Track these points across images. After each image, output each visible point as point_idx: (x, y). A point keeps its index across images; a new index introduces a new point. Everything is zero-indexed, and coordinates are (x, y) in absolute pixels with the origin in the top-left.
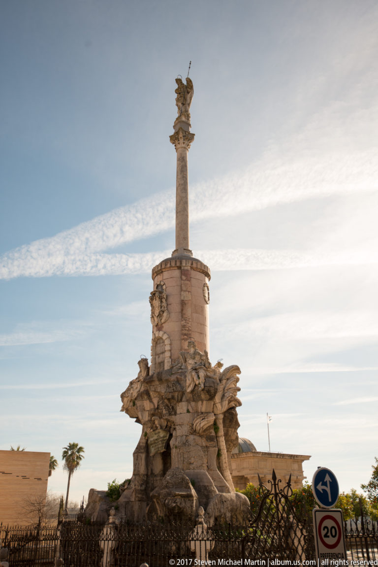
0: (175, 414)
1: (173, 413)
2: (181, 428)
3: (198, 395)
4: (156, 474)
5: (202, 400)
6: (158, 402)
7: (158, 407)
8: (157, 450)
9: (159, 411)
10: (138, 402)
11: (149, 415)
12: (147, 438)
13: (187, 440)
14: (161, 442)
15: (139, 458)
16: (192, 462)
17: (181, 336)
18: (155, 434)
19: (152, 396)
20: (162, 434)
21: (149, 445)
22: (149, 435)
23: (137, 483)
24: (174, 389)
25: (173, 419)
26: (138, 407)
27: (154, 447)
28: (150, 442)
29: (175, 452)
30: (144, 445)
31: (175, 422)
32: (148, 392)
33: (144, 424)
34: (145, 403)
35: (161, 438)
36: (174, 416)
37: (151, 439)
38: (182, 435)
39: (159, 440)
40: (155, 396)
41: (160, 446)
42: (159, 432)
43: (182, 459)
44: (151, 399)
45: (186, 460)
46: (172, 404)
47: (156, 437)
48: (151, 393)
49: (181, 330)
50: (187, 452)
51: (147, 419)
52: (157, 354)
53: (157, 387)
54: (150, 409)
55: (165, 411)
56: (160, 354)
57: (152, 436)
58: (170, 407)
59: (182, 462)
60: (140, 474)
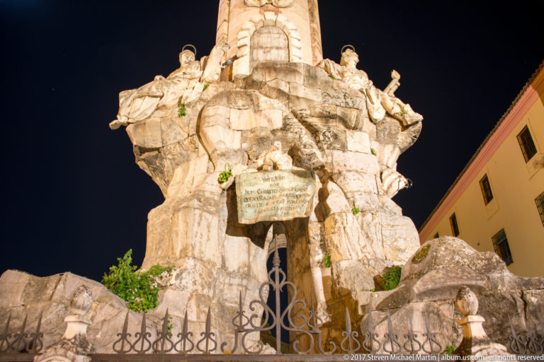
0: (344, 148)
1: (338, 146)
2: (361, 178)
3: (390, 133)
4: (231, 270)
5: (395, 144)
6: (285, 118)
7: (286, 127)
8: (269, 213)
9: (290, 135)
10: (216, 107)
11: (244, 140)
12: (226, 184)
13: (383, 204)
14: (285, 198)
15: (204, 223)
16: (402, 247)
17: (312, 43)
18: (265, 180)
19: (263, 106)
20: (290, 182)
21: (238, 200)
22: (243, 178)
23: (198, 278)
24: (347, 102)
25: (336, 158)
26: (209, 117)
27: (254, 206)
28: (244, 192)
29: (352, 222)
30: (216, 198)
31: (342, 164)
32: (250, 95)
33: (223, 155)
34: (234, 114)
35: (283, 190)
36: (340, 152)
37: (249, 189)
38: (368, 190)
39: (277, 194)
40: (276, 105)
41: (281, 205)
42: (281, 178)
43: (379, 236)
44: (257, 110)
45: (389, 243)
46: (331, 129)
47: (266, 186)
48: (263, 99)
49: (311, 34)
50: (388, 225)
51: (237, 146)
52: (261, 47)
53: (296, 88)
54: (249, 128)
55: (307, 138)
56: (271, 48)
57: (253, 181)
58: (327, 134)
59: (380, 243)
60: (205, 259)
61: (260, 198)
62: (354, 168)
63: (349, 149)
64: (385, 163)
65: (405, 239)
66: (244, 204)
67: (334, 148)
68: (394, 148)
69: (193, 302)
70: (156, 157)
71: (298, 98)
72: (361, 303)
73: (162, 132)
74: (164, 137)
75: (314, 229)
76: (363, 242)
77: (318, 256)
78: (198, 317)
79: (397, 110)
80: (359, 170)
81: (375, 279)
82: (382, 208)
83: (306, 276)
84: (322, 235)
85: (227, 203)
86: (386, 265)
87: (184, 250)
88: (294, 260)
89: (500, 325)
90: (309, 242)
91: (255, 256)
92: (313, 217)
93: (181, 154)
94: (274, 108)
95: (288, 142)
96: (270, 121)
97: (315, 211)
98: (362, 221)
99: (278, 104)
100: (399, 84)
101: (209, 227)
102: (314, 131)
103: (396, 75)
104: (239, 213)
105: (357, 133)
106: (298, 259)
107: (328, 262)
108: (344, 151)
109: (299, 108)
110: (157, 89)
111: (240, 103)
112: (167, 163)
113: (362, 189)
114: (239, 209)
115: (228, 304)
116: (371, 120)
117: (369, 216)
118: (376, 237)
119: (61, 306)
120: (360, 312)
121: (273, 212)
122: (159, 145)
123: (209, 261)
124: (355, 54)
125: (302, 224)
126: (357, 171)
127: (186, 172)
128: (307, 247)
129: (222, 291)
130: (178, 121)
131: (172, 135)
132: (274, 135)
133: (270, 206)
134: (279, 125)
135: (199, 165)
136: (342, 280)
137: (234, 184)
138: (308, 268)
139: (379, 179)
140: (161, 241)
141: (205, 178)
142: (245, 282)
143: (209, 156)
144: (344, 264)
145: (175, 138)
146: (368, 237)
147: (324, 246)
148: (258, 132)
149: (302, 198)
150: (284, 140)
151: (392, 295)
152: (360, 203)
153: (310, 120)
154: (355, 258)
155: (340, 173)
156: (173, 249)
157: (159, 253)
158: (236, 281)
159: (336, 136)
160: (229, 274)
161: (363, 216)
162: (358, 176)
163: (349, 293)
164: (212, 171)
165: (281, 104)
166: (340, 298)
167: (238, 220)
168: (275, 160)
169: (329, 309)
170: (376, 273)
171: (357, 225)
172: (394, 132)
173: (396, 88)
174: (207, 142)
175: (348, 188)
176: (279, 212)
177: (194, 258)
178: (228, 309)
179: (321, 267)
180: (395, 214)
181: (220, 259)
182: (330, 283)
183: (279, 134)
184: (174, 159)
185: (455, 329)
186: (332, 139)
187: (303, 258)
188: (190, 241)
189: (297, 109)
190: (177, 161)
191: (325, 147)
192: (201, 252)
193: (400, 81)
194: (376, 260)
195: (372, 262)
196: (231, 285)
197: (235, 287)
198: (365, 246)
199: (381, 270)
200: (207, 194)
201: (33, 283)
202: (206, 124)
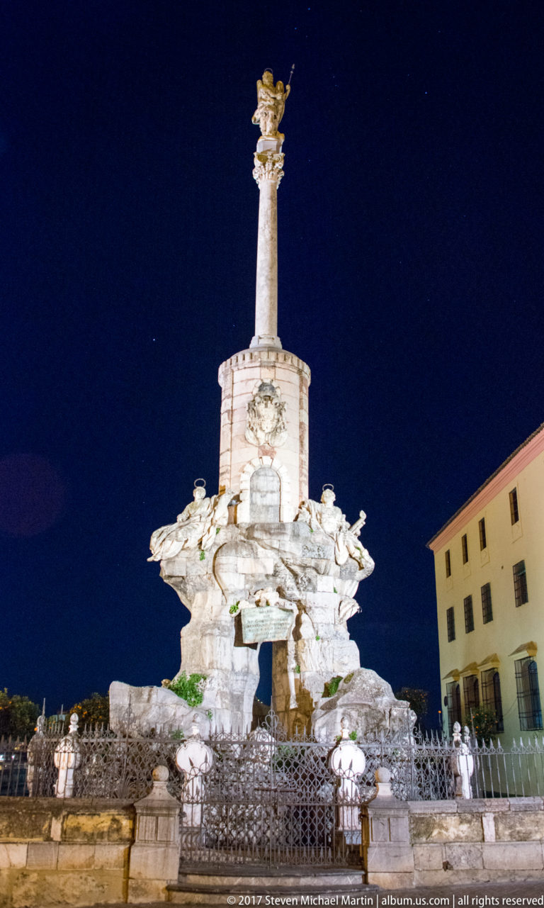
0: (314, 590)
1: (310, 588)
2: (324, 613)
3: (350, 572)
4: (237, 671)
5: (353, 579)
6: (276, 566)
7: (275, 574)
8: (263, 637)
9: (278, 580)
10: (228, 557)
11: (247, 582)
12: (235, 614)
13: (337, 632)
14: (273, 626)
15: (222, 644)
16: (346, 662)
17: (301, 476)
18: (261, 612)
19: (260, 555)
20: (277, 614)
21: (243, 627)
22: (246, 611)
23: (220, 682)
24: (319, 555)
25: (308, 597)
26: (223, 564)
27: (253, 631)
28: (247, 622)
29: (315, 645)
30: (229, 625)
31: (312, 602)
32: (251, 545)
33: (233, 593)
34: (240, 560)
35: (272, 619)
36: (312, 593)
37: (250, 619)
38: (327, 622)
39: (268, 623)
40: (269, 555)
41: (271, 631)
42: (271, 611)
43: (331, 656)
44: (256, 557)
45: (337, 660)
46: (307, 575)
47: (261, 617)
48: (260, 550)
49: (300, 467)
50: (339, 647)
51: (242, 586)
52: (259, 491)
53: (284, 545)
54: (250, 573)
55: (290, 582)
56: (267, 492)
57: (253, 614)
58: (304, 579)
59: (331, 661)
60: (223, 668)
61: (257, 625)
62: (320, 605)
63: (318, 590)
64: (344, 594)
65: (349, 656)
66: (247, 629)
67: (308, 590)
68: (352, 582)
69: (219, 696)
70: (181, 582)
71: (285, 552)
72: (314, 701)
73: (187, 567)
74: (188, 570)
75: (291, 645)
76: (321, 659)
77: (292, 664)
78: (222, 706)
79: (357, 554)
80: (324, 606)
81: (325, 684)
82: (335, 636)
83: (284, 675)
84: (296, 651)
85: (235, 626)
86: (332, 676)
87: (211, 663)
88: (278, 662)
89: (378, 724)
90: (287, 654)
91: (251, 657)
92: (292, 638)
93: (201, 584)
94: (268, 558)
95: (276, 584)
96: (264, 567)
97: (293, 633)
98: (321, 646)
99: (271, 553)
100: (364, 523)
101: (225, 646)
102: (295, 575)
103: (363, 515)
104: (244, 636)
105: (325, 578)
106: (280, 663)
107: (298, 670)
108: (314, 592)
109: (286, 557)
110: (183, 535)
111: (245, 553)
112: (189, 587)
113: (324, 622)
114: (243, 633)
115: (235, 693)
116: (337, 563)
117: (326, 643)
118: (329, 657)
119: (157, 707)
120: (314, 706)
121: (265, 636)
122: (184, 575)
123: (226, 669)
124: (333, 493)
125: (283, 644)
126: (322, 608)
127: (205, 598)
128: (286, 657)
129: (232, 685)
130: (200, 562)
131: (195, 570)
132: (268, 579)
133: (264, 631)
134: (271, 572)
135: (214, 597)
136: (305, 684)
137: (240, 613)
138: (286, 671)
139: (337, 612)
140: (193, 654)
141: (221, 611)
142: (245, 678)
143: (223, 591)
144: (307, 674)
145: (196, 572)
146: (324, 656)
147: (296, 658)
148: (256, 578)
149: (284, 626)
150: (274, 582)
151: (329, 701)
152: (321, 633)
153: (293, 567)
154: (314, 670)
155: (310, 608)
156: (203, 661)
157: (193, 661)
158: (240, 678)
159: (309, 580)
160: (236, 673)
161: (322, 642)
162: (322, 610)
163: (309, 693)
164: (225, 603)
165: (273, 553)
166: (303, 695)
167: (242, 641)
168: (268, 598)
169: (297, 700)
170: (326, 681)
171: (318, 647)
172: (353, 571)
173: (362, 526)
174: (222, 582)
175: (315, 620)
176: (269, 636)
177: (218, 669)
178: (235, 696)
179: (294, 672)
180: (344, 639)
181: (231, 665)
182: (299, 683)
183: (271, 579)
184: (195, 586)
185: (357, 723)
186: (307, 583)
187: (283, 662)
188: (215, 658)
189: (285, 557)
190: (197, 588)
191: (302, 589)
192: (221, 664)
193: (365, 520)
194: (327, 673)
195: (324, 674)
196: (237, 680)
197: (239, 682)
198: (321, 663)
199: (329, 680)
200: (223, 623)
201: (132, 690)
202: (221, 570)
